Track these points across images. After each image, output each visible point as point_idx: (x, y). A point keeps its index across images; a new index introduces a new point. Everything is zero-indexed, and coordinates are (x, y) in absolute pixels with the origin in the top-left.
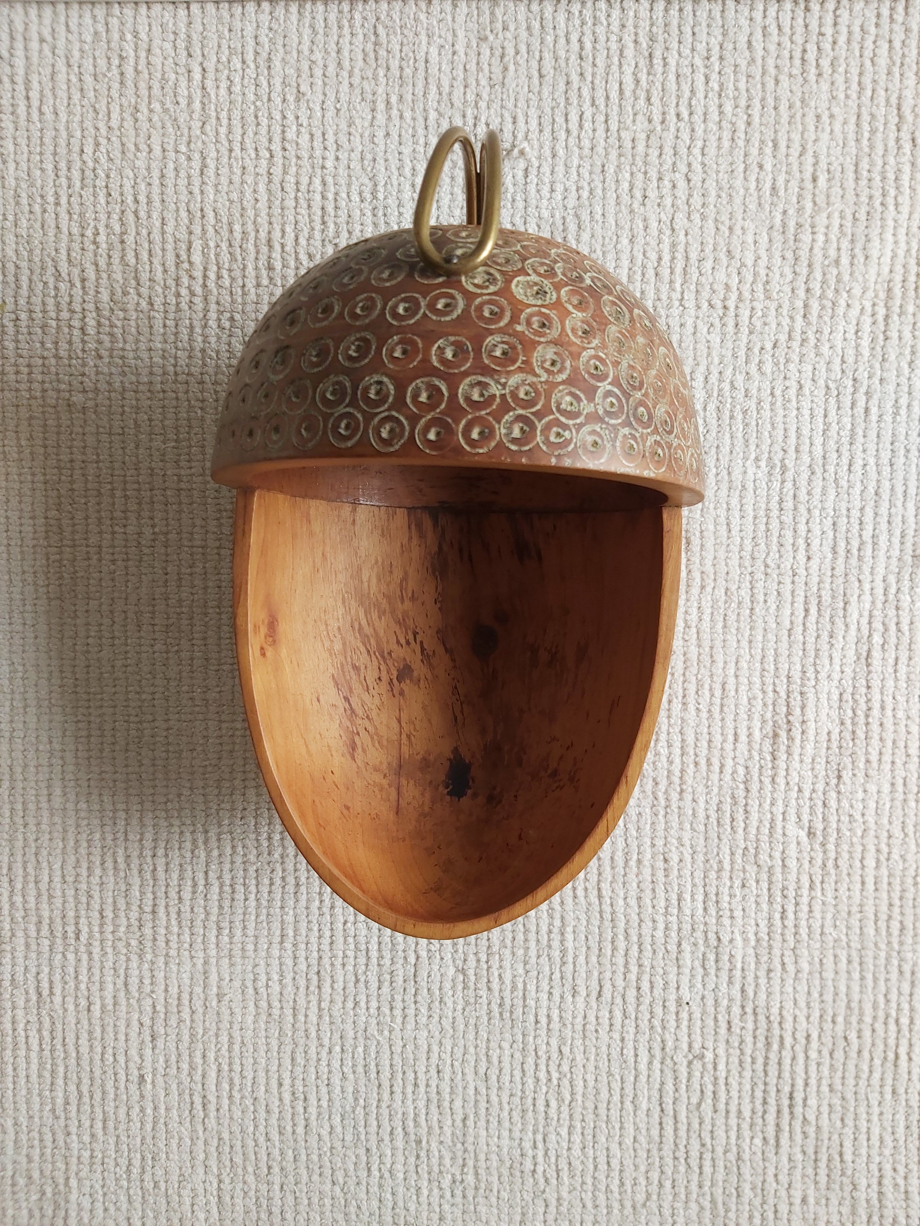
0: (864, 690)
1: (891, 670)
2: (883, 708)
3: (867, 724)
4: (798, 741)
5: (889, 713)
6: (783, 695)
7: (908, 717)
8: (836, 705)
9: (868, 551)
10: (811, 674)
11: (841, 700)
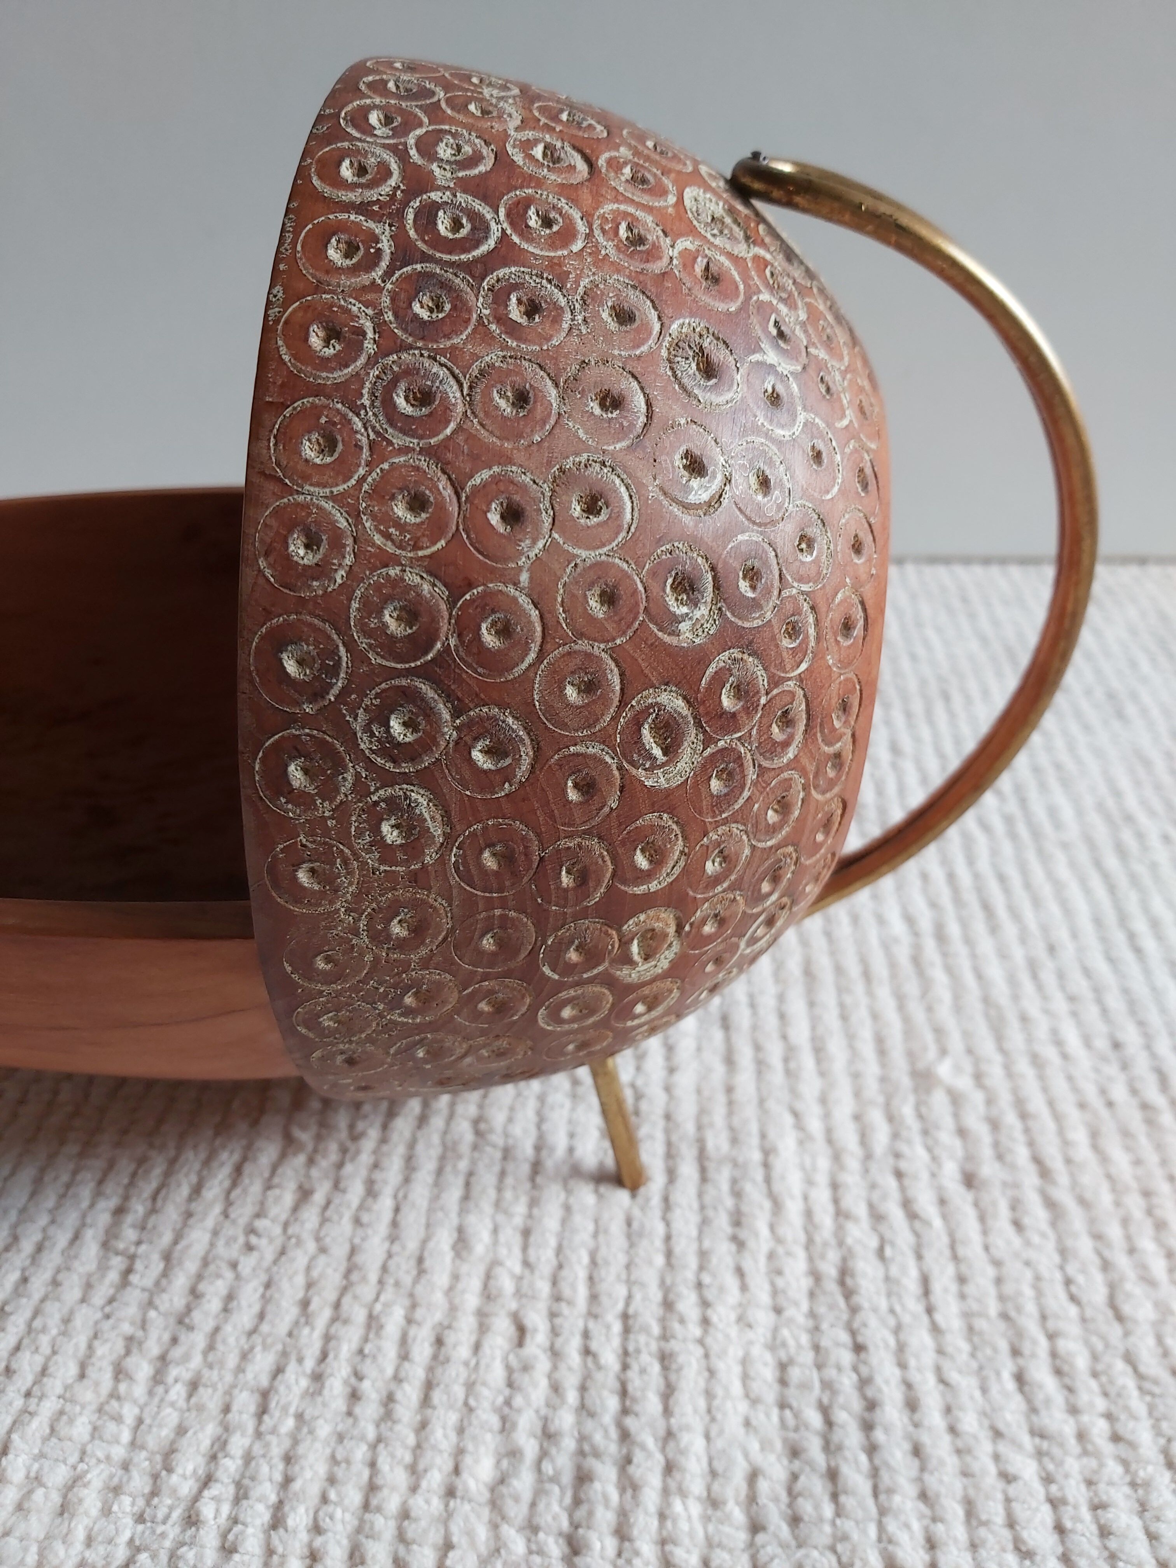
0: (846, 1357)
1: (913, 1305)
2: (912, 1405)
3: (872, 1449)
4: (651, 1497)
5: (934, 1417)
6: (610, 1358)
7: (997, 1434)
8: (770, 1395)
9: (807, 1061)
10: (688, 1305)
11: (783, 1382)
